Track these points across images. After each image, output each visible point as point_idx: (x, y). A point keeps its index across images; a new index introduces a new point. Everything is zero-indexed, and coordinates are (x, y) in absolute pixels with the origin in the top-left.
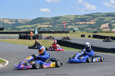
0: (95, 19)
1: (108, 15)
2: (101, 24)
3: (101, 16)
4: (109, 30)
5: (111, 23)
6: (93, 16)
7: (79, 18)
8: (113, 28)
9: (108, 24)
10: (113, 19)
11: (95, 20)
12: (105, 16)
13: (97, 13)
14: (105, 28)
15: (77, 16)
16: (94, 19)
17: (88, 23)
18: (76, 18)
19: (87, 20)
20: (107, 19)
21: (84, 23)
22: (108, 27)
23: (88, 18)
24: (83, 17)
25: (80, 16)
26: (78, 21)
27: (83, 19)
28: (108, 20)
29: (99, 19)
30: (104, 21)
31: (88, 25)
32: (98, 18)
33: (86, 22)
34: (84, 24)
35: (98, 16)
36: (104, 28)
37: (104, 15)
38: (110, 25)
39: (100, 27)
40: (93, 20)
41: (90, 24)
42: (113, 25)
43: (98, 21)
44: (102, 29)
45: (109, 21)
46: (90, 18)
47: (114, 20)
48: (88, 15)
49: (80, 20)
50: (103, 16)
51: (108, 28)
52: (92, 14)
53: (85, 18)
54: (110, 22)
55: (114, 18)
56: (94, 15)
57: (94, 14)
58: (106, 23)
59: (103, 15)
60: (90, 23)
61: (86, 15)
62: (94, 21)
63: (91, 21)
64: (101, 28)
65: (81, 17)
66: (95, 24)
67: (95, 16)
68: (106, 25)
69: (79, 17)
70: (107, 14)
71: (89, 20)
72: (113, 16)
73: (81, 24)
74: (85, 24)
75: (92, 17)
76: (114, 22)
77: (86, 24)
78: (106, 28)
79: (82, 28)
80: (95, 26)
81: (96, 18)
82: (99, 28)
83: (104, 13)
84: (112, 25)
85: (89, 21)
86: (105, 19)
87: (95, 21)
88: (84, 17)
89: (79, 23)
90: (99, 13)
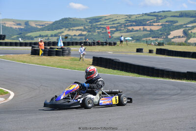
0: (160, 21)
1: (183, 15)
2: (170, 29)
3: (170, 15)
4: (183, 40)
5: (187, 29)
6: (157, 16)
8: (191, 37)
9: (182, 30)
10: (192, 22)
11: (160, 24)
12: (177, 17)
13: (163, 11)
14: (176, 37)
15: (130, 16)
16: (159, 22)
17: (148, 28)
18: (127, 20)
19: (148, 22)
20: (181, 21)
21: (141, 27)
22: (182, 35)
23: (148, 20)
24: (139, 18)
25: (134, 17)
26: (131, 25)
27: (139, 22)
28: (183, 24)
29: (166, 22)
30: (175, 24)
31: (148, 31)
32: (165, 20)
33: (145, 27)
34: (142, 29)
35: (165, 17)
36: (175, 37)
37: (176, 14)
38: (185, 33)
39: (169, 35)
40: (157, 22)
41: (151, 31)
42: (191, 32)
43: (165, 25)
44: (172, 38)
45: (184, 24)
46: (152, 20)
48: (148, 15)
49: (134, 23)
50: (174, 16)
51: (182, 37)
52: (155, 12)
53: (144, 20)
54: (186, 27)
55: (192, 19)
56: (159, 14)
57: (159, 12)
58: (178, 29)
60: (152, 29)
61: (146, 14)
62: (158, 25)
63: (154, 24)
64: (169, 37)
65: (136, 17)
66: (160, 30)
67: (161, 16)
68: (179, 32)
69: (133, 18)
70: (181, 13)
71: (150, 22)
72: (192, 17)
73: (137, 31)
74: (143, 31)
75: (156, 17)
76: (192, 27)
77: (145, 30)
78: (179, 37)
79: (137, 37)
80: (161, 34)
81: (161, 19)
82: (167, 38)
83: (176, 12)
84: (190, 31)
85: (150, 25)
86: (177, 22)
88: (142, 18)
89: (132, 29)
90: (167, 11)
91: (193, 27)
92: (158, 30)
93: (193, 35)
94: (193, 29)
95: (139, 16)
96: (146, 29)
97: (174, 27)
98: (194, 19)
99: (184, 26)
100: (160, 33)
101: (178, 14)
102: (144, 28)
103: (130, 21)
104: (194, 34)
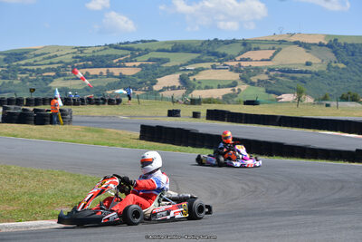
0: (138, 58)
1: (178, 48)
2: (156, 74)
3: (155, 49)
4: (179, 94)
5: (187, 73)
6: (131, 50)
7: (88, 55)
8: (194, 88)
9: (177, 76)
10: (194, 61)
11: (137, 64)
12: (168, 51)
13: (143, 41)
14: (168, 88)
15: (82, 49)
16: (136, 61)
17: (116, 71)
18: (77, 57)
19: (115, 61)
20: (176, 59)
21: (104, 70)
22: (177, 84)
23: (116, 57)
24: (100, 54)
25: (90, 51)
26: (85, 67)
27: (99, 60)
28: (179, 64)
29: (149, 60)
30: (164, 65)
31: (116, 77)
32: (146, 57)
33: (111, 70)
34: (105, 74)
35: (147, 51)
36: (165, 89)
37: (167, 47)
38: (183, 80)
39: (155, 84)
40: (132, 61)
41: (122, 77)
42: (194, 79)
43: (146, 66)
44: (161, 91)
45: (181, 66)
46: (122, 56)
47: (195, 63)
48: (116, 47)
49: (90, 63)
50: (163, 51)
51: (179, 88)
52: (127, 43)
53: (107, 56)
54: (185, 70)
55: (195, 56)
56: (136, 46)
57: (134, 43)
58: (170, 74)
59: (162, 47)
60: (124, 73)
61: (111, 46)
62: (134, 66)
63: (127, 64)
64: (156, 88)
65: (94, 52)
66: (138, 75)
67: (138, 50)
68: (173, 79)
69: (88, 53)
70: (175, 45)
71: (120, 61)
72: (193, 52)
73: (96, 76)
74: (108, 76)
75: (129, 52)
76: (195, 70)
77: (110, 75)
78: (173, 88)
79: (97, 87)
80: (141, 83)
81: (140, 55)
82: (151, 89)
83: (166, 43)
84: (191, 78)
85: (119, 66)
86: (168, 61)
87: (139, 66)
88: (104, 53)
89: (87, 72)
90: (150, 41)
91: (197, 71)
92: (133, 76)
93: (198, 85)
94: (197, 73)
95: (99, 48)
96: (112, 73)
97: (164, 69)
98: (199, 55)
99: (181, 68)
100: (139, 80)
101: (169, 47)
102: (108, 72)
103: (82, 59)
104: (199, 82)
